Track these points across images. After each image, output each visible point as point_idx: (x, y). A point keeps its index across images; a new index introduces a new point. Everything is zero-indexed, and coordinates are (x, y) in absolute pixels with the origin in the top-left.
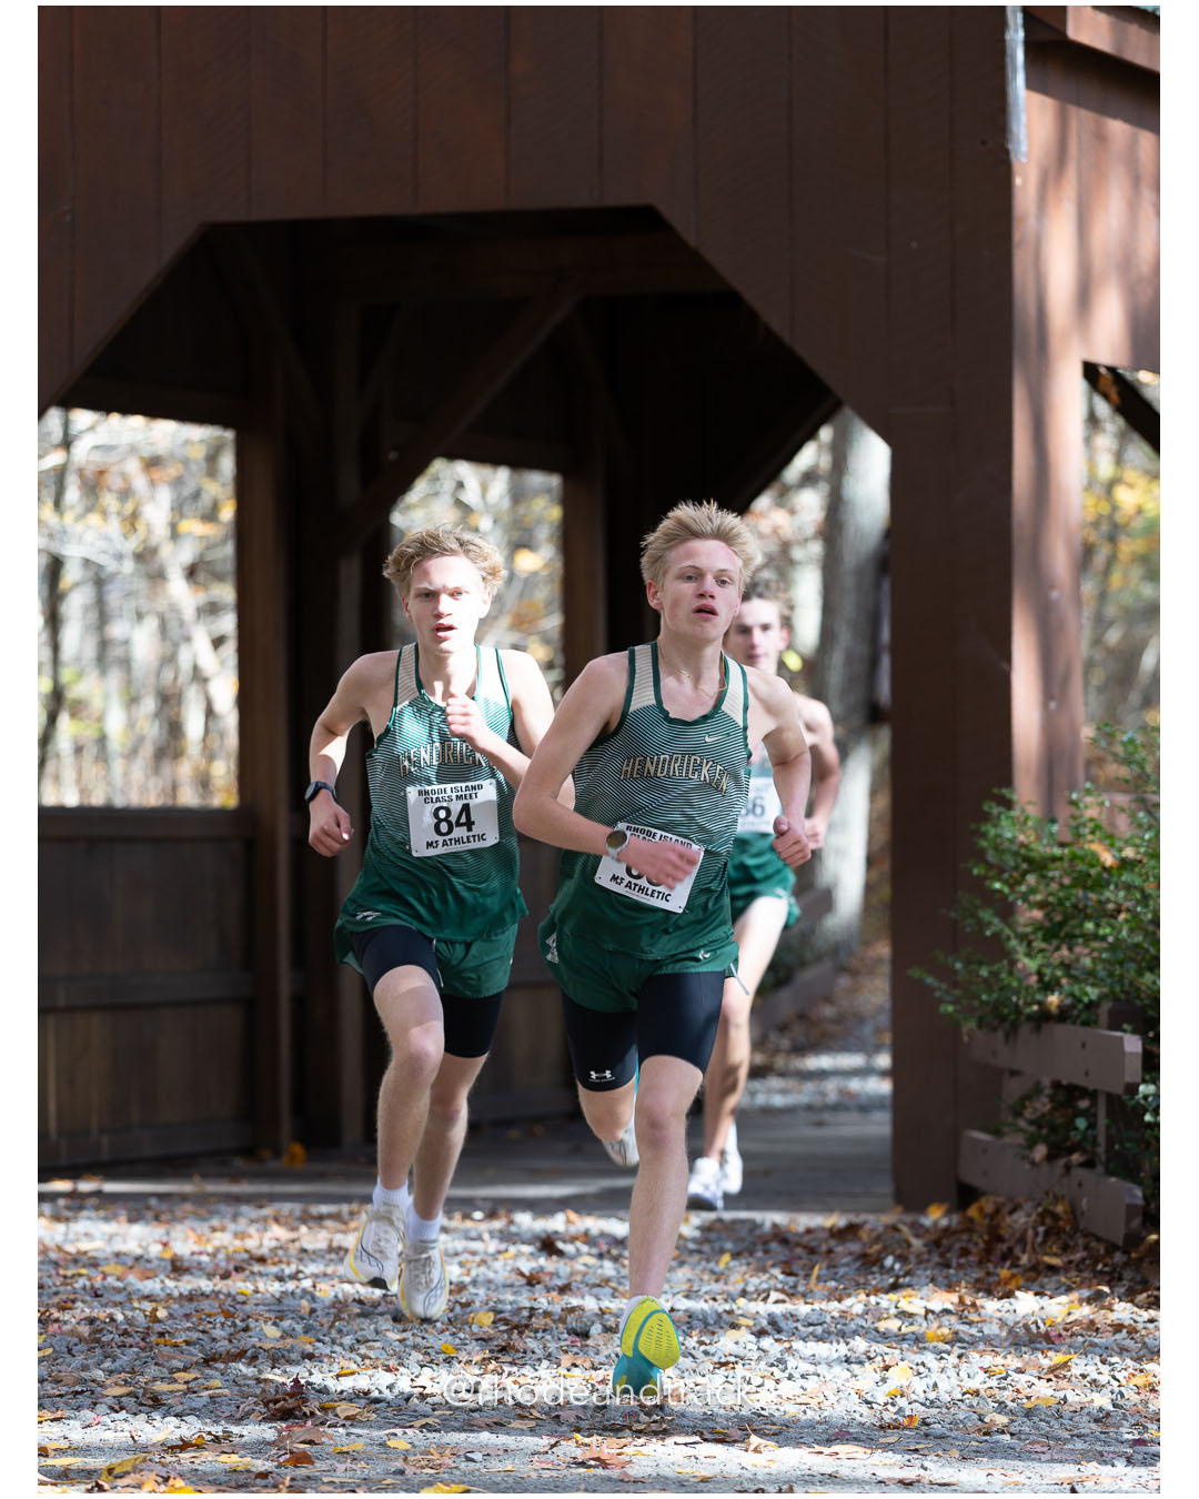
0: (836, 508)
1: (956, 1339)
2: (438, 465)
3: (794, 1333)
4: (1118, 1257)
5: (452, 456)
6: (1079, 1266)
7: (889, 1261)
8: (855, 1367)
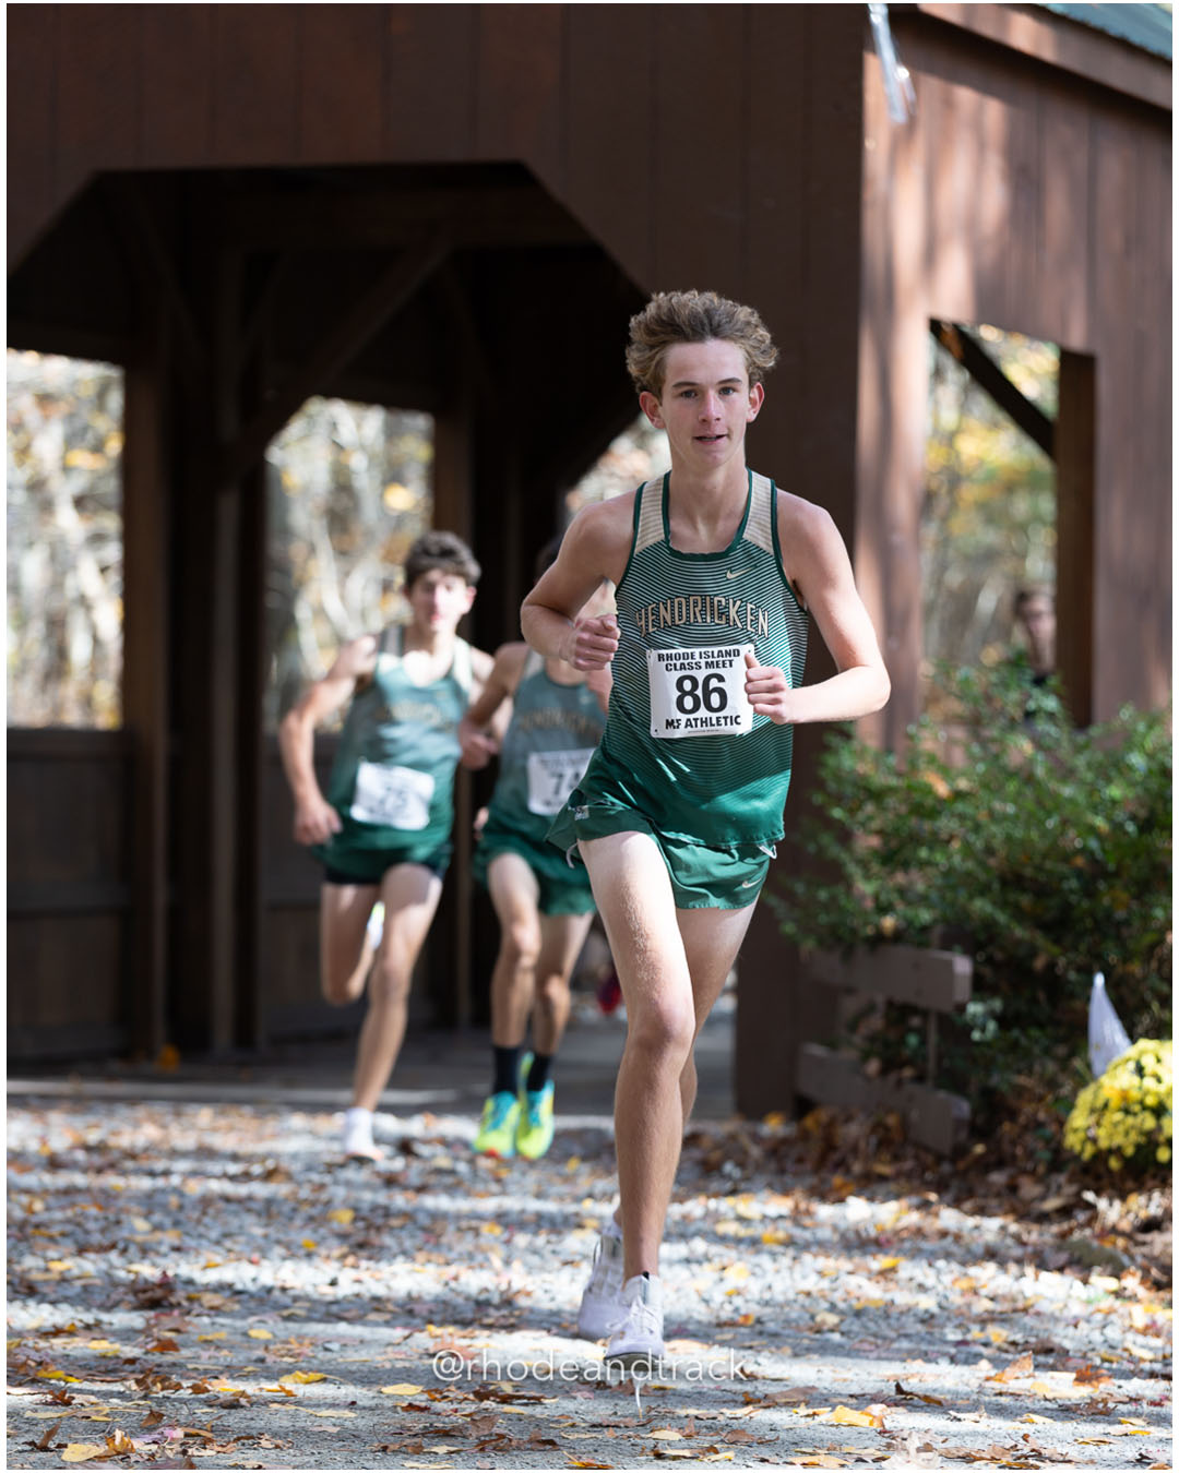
1: (789, 1242)
2: (314, 404)
4: (946, 1168)
5: (330, 393)
6: (909, 1176)
7: (729, 1167)
8: (695, 1267)
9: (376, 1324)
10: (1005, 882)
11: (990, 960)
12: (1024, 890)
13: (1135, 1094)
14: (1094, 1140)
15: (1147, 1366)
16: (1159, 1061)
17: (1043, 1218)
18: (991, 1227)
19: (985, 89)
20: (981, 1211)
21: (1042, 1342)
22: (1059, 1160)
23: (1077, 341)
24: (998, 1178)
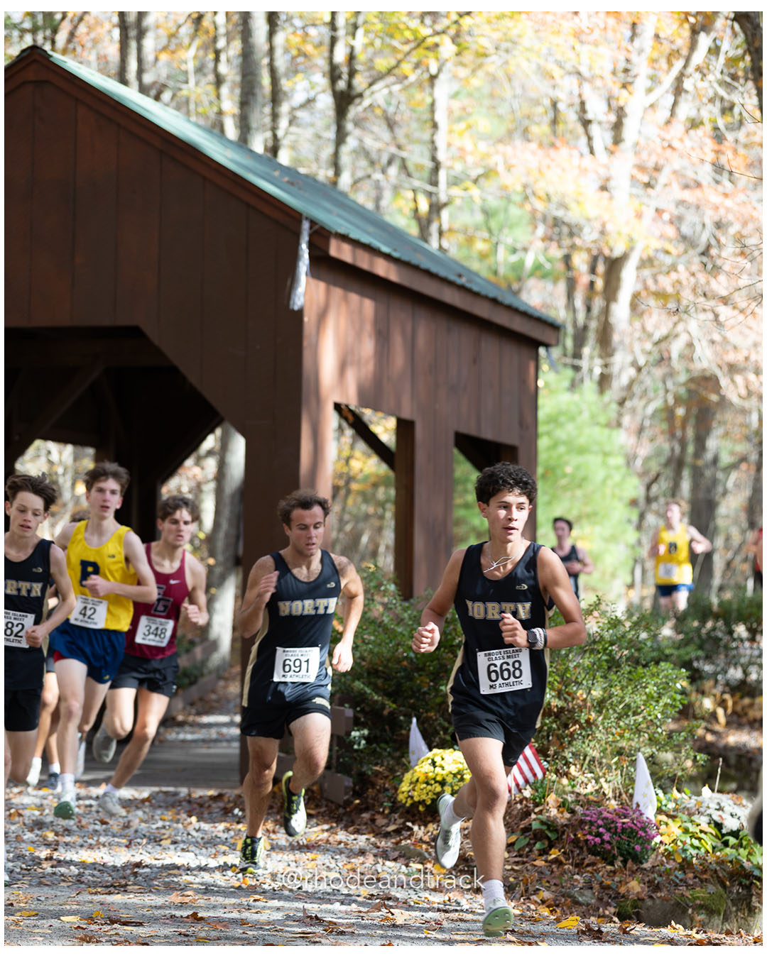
0: (222, 466)
2: (38, 443)
4: (341, 811)
5: (46, 438)
6: (323, 815)
7: (236, 811)
9: (64, 888)
10: (369, 673)
11: (362, 711)
12: (379, 677)
13: (431, 775)
14: (412, 797)
15: (436, 906)
16: (443, 759)
17: (387, 835)
18: (362, 840)
19: (363, 294)
20: (358, 832)
21: (385, 894)
22: (396, 807)
23: (406, 415)
24: (366, 816)
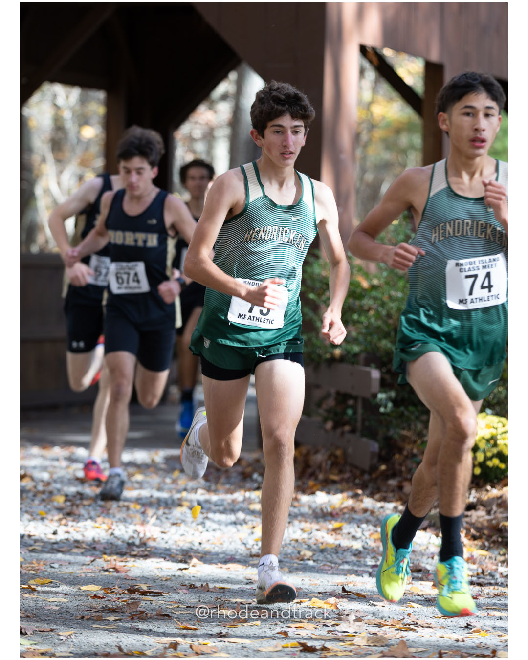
2: (46, 86)
3: (209, 510)
4: (366, 477)
5: (54, 80)
6: (347, 481)
8: (239, 527)
9: (77, 554)
11: (389, 372)
18: (389, 507)
20: (384, 499)
23: (434, 57)
24: (393, 482)
